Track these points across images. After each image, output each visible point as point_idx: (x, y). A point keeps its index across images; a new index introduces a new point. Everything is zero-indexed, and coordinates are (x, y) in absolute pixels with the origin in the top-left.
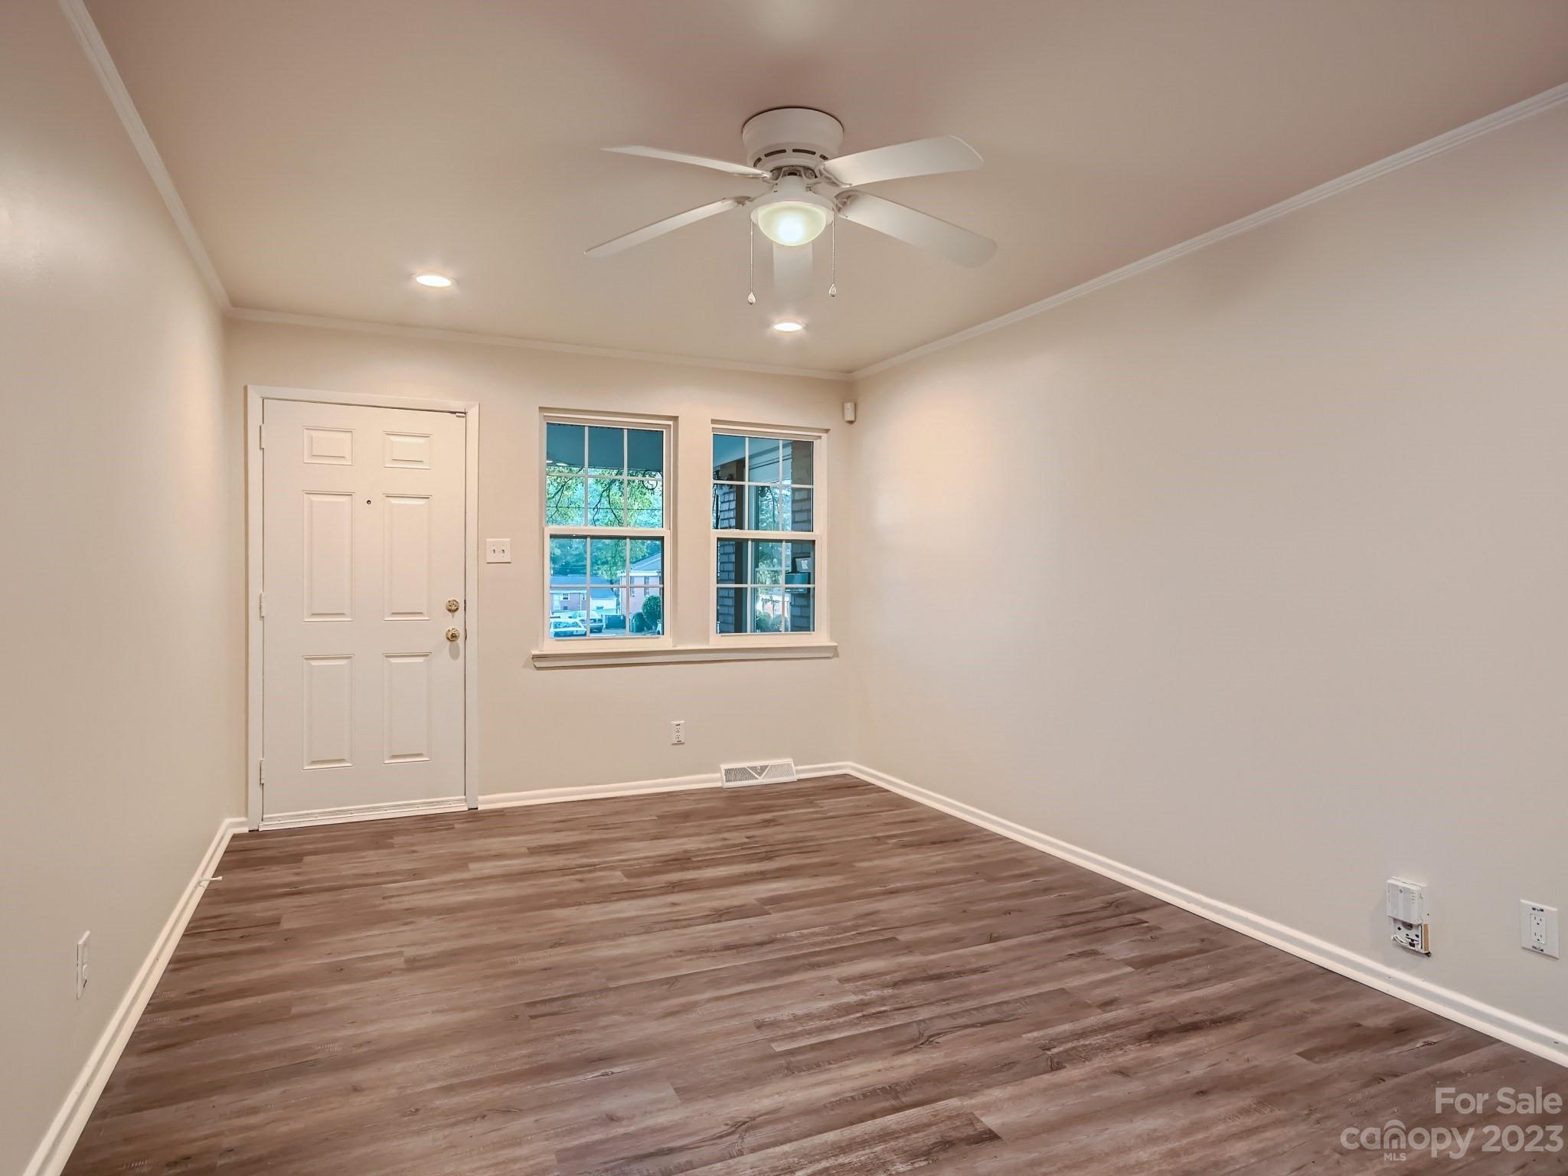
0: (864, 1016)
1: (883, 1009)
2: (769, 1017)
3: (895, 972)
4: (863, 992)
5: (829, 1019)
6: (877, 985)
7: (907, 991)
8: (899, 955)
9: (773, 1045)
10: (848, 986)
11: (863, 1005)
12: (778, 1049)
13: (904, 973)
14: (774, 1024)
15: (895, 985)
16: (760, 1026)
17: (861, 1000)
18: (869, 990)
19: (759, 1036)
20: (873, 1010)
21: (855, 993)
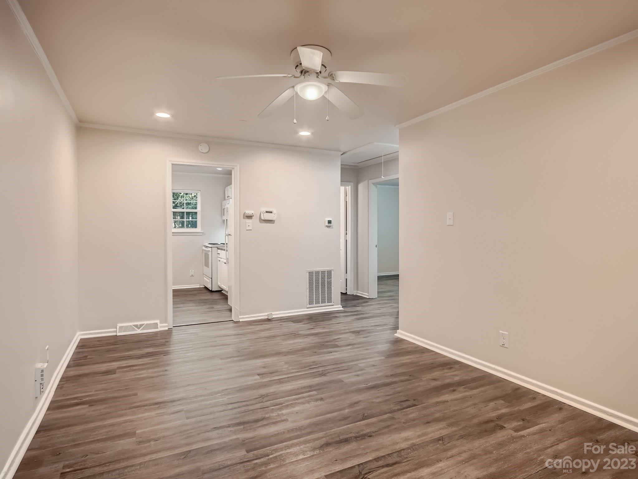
0: (282, 404)
1: (273, 407)
2: (319, 403)
3: (259, 427)
4: (279, 415)
5: (296, 403)
6: (271, 419)
7: (258, 416)
8: (252, 438)
9: (316, 393)
10: (284, 418)
11: (280, 409)
12: (315, 392)
13: (255, 426)
14: (317, 400)
15: (263, 419)
16: (321, 399)
17: (280, 411)
18: (276, 416)
19: (322, 396)
20: (277, 407)
21: (282, 414)
